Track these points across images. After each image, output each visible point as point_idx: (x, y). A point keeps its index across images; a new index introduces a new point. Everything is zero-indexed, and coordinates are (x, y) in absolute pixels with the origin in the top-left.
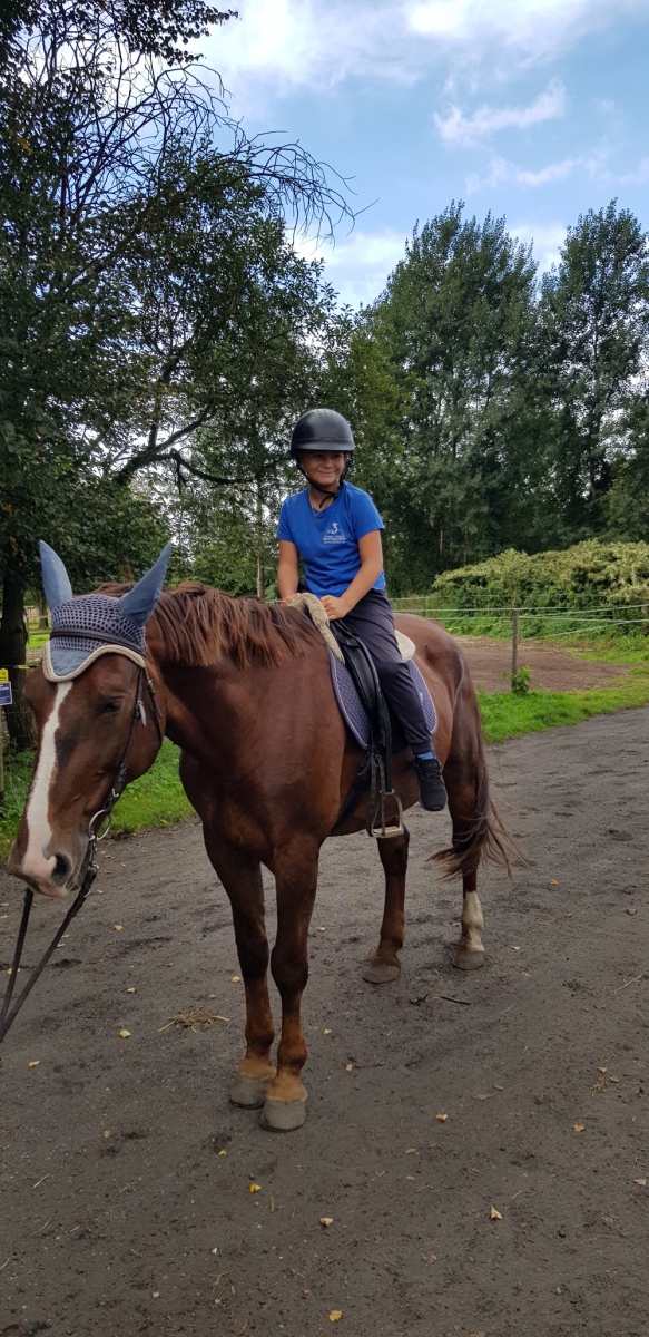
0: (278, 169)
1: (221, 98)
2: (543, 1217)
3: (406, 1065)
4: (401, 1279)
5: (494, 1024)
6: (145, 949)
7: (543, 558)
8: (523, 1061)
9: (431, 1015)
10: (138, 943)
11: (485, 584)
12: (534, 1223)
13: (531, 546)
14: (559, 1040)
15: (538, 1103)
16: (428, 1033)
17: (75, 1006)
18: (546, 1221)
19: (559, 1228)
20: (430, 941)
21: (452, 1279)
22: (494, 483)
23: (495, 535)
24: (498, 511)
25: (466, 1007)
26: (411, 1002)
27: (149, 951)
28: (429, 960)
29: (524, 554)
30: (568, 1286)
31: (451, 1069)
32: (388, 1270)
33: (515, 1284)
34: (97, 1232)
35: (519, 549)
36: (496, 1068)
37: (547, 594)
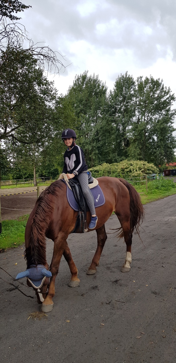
0: (43, 53)
1: (25, 33)
7: (113, 165)
8: (148, 322)
13: (110, 162)
16: (115, 314)
23: (100, 159)
25: (124, 303)
29: (108, 164)
35: (107, 162)
37: (114, 174)
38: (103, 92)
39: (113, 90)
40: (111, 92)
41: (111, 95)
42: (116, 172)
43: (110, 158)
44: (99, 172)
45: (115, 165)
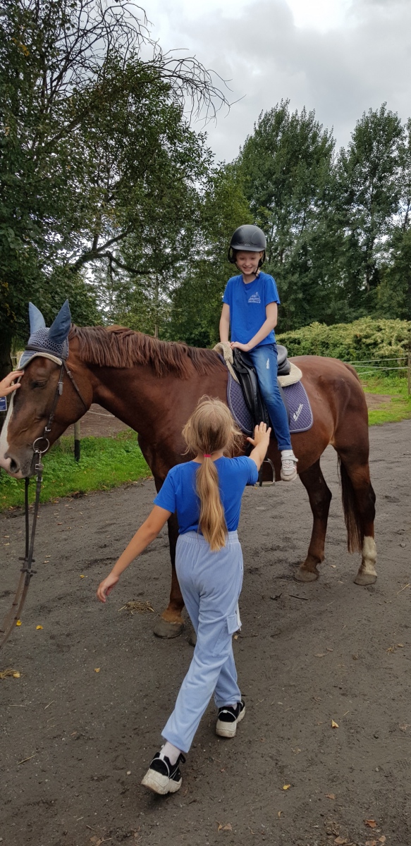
0: (181, 73)
1: (145, 26)
2: (364, 727)
3: (272, 636)
4: (280, 763)
5: (324, 612)
6: (101, 565)
7: (336, 328)
8: (344, 634)
9: (284, 606)
10: (96, 561)
11: (299, 343)
12: (359, 730)
13: (330, 320)
14: (364, 622)
15: (354, 659)
16: (283, 617)
17: (59, 599)
18: (366, 729)
19: (373, 733)
20: (280, 561)
21: (312, 763)
22: (306, 280)
23: (306, 312)
24: (308, 297)
25: (306, 601)
26: (272, 598)
27: (103, 566)
28: (281, 573)
29: (325, 325)
30: (382, 767)
31: (300, 639)
32: (271, 757)
33: (350, 766)
34: (87, 735)
35: (321, 322)
36: (327, 638)
37: (338, 350)
38: (325, 152)
39: (347, 149)
40: (343, 154)
41: (343, 159)
42: (342, 344)
43: (329, 311)
44: (303, 344)
45: (340, 328)
